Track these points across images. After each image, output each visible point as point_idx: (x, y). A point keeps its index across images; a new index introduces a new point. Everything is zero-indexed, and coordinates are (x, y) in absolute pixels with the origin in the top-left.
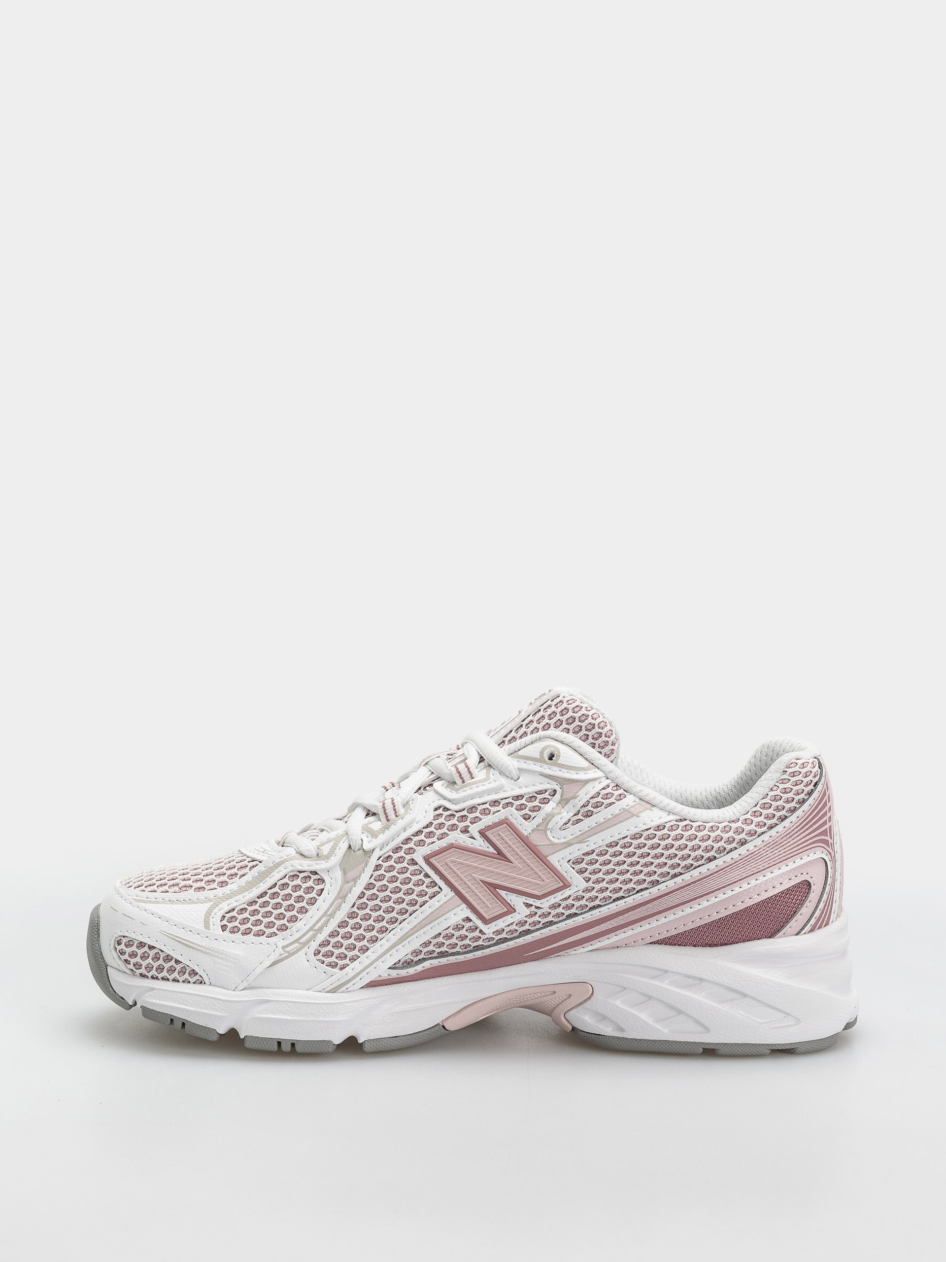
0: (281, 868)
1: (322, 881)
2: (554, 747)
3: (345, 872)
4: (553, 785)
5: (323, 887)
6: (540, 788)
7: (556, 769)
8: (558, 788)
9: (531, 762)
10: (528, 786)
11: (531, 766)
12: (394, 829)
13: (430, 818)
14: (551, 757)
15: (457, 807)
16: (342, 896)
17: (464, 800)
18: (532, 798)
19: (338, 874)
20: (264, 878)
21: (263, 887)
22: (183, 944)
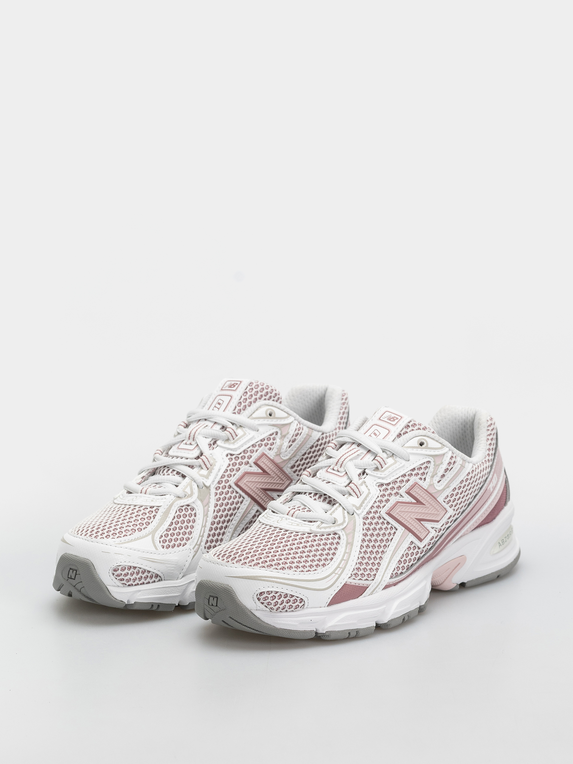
0: (173, 507)
1: (193, 509)
2: (271, 409)
3: (202, 501)
4: (275, 430)
5: (195, 512)
6: (271, 432)
7: (275, 420)
8: (278, 430)
9: (261, 420)
10: (265, 432)
11: (261, 421)
12: (214, 472)
13: (227, 462)
14: (270, 415)
15: (238, 452)
16: (206, 515)
17: (239, 448)
18: (269, 439)
19: (199, 503)
20: (168, 515)
21: (169, 520)
22: (151, 561)
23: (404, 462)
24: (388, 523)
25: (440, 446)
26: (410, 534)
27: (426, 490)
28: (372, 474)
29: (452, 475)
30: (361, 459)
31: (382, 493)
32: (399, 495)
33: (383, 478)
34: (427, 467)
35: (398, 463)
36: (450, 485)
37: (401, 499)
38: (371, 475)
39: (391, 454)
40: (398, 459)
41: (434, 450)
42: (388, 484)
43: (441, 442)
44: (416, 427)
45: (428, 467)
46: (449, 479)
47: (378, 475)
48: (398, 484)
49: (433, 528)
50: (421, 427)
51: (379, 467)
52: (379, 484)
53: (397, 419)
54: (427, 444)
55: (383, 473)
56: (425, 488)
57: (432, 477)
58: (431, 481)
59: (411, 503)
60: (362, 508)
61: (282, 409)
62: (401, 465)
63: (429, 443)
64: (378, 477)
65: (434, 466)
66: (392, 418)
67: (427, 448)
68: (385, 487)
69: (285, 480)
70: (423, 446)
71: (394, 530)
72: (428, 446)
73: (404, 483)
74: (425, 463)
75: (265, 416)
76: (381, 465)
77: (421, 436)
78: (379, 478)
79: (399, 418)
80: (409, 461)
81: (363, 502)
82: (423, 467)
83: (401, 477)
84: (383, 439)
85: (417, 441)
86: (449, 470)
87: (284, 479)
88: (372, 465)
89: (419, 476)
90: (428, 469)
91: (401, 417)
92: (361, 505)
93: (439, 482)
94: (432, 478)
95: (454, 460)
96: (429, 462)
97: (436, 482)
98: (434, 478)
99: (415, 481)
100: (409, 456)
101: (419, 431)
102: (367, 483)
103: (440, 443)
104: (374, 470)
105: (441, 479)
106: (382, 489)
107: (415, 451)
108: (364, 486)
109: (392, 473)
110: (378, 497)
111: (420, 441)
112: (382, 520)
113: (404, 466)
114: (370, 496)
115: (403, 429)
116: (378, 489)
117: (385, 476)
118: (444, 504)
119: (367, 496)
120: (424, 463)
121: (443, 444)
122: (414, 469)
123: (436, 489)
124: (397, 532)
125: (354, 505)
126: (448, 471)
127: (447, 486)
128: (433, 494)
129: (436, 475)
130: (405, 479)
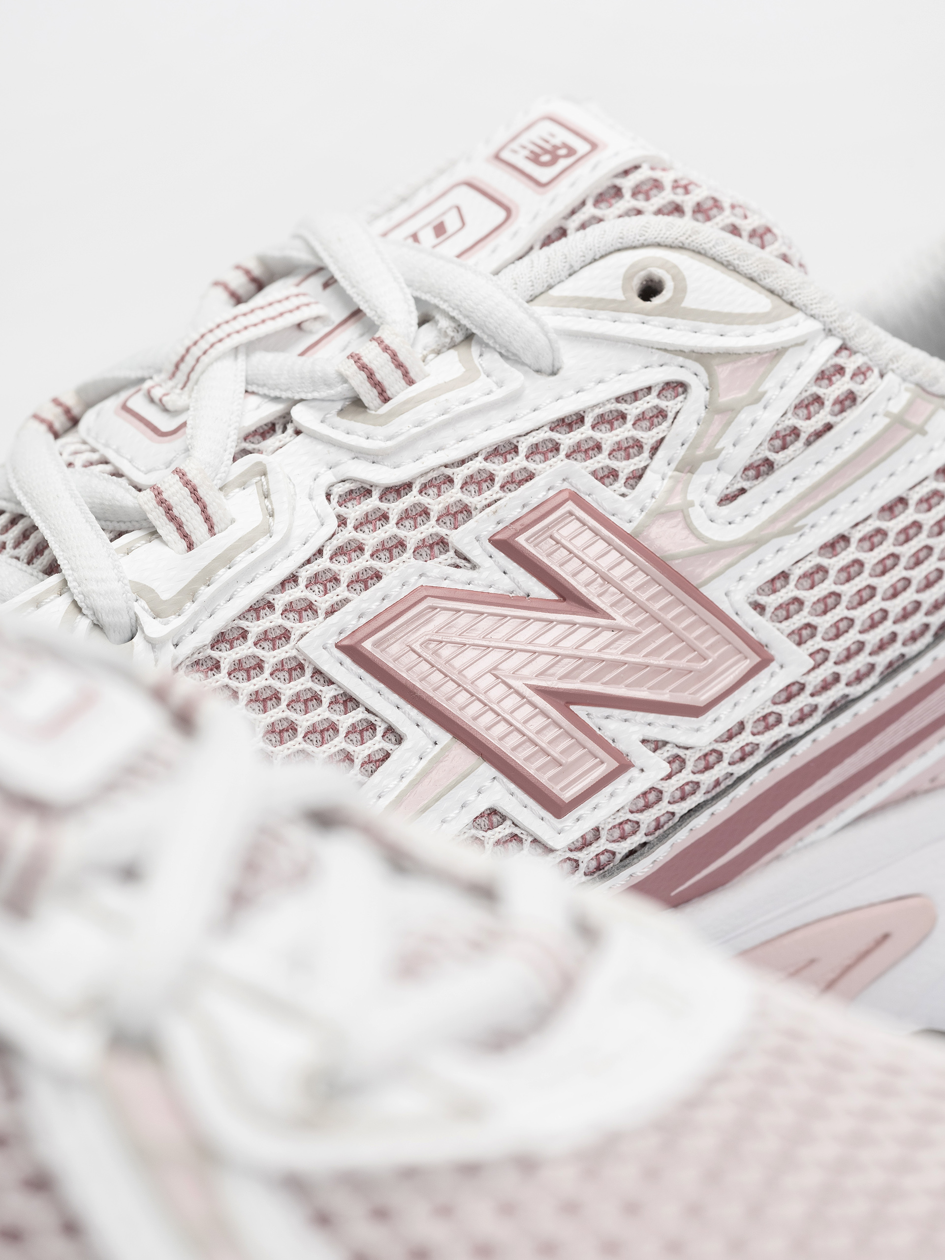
23: (515, 377)
24: (348, 701)
25: (763, 303)
26: (486, 770)
27: (630, 540)
28: (324, 430)
29: (822, 471)
30: (302, 354)
31: (348, 534)
32: (451, 553)
33: (374, 458)
34: (661, 414)
35: (483, 382)
36: (809, 520)
37: (460, 578)
38: (316, 437)
39: (459, 337)
40: (491, 360)
41: (721, 327)
42: (399, 490)
43: (777, 288)
44: (660, 200)
45: (665, 417)
46: (794, 491)
47: (352, 440)
48: (453, 495)
49: (657, 745)
50: (688, 202)
51: (369, 395)
52: (348, 486)
53: (571, 152)
54: (681, 290)
55: (381, 431)
56: (628, 528)
57: (688, 466)
58: (671, 492)
59: (524, 602)
60: (190, 608)
61: (754, 271)
62: (499, 394)
63: (691, 285)
64: (349, 449)
65: (703, 413)
66: (546, 152)
67: (675, 310)
68: (373, 502)
69: (713, 657)
70: (657, 301)
71: (376, 744)
72: (685, 304)
73: (494, 492)
74: (654, 393)
75: (619, 295)
76: (377, 385)
77: (659, 245)
78: (358, 454)
79: (582, 147)
80: (554, 373)
81: (206, 577)
82: (633, 410)
83: (480, 458)
84: (459, 256)
85: (623, 271)
86: (804, 437)
87: (703, 646)
88: (329, 385)
89: (601, 460)
90: (665, 425)
91: (594, 146)
92: (190, 593)
93: (727, 499)
94: (685, 476)
95: (841, 386)
96: (678, 387)
97: (711, 500)
98: (700, 479)
99: (566, 485)
100: (553, 350)
101: (673, 219)
102: (274, 482)
103: (772, 292)
104: (341, 412)
105: (745, 485)
106: (356, 511)
107: (602, 324)
108: (252, 493)
109: (428, 433)
110: (320, 552)
111: (643, 274)
112: (304, 683)
113: (513, 398)
114: (264, 545)
115: (583, 203)
116: (330, 511)
117: (389, 444)
118: (749, 619)
119: (246, 543)
120: (649, 389)
121: (789, 297)
122: (579, 419)
123: (699, 537)
124: (399, 753)
125: (141, 591)
126: (800, 444)
127: (780, 525)
128: (675, 565)
129: (714, 463)
130: (502, 470)
